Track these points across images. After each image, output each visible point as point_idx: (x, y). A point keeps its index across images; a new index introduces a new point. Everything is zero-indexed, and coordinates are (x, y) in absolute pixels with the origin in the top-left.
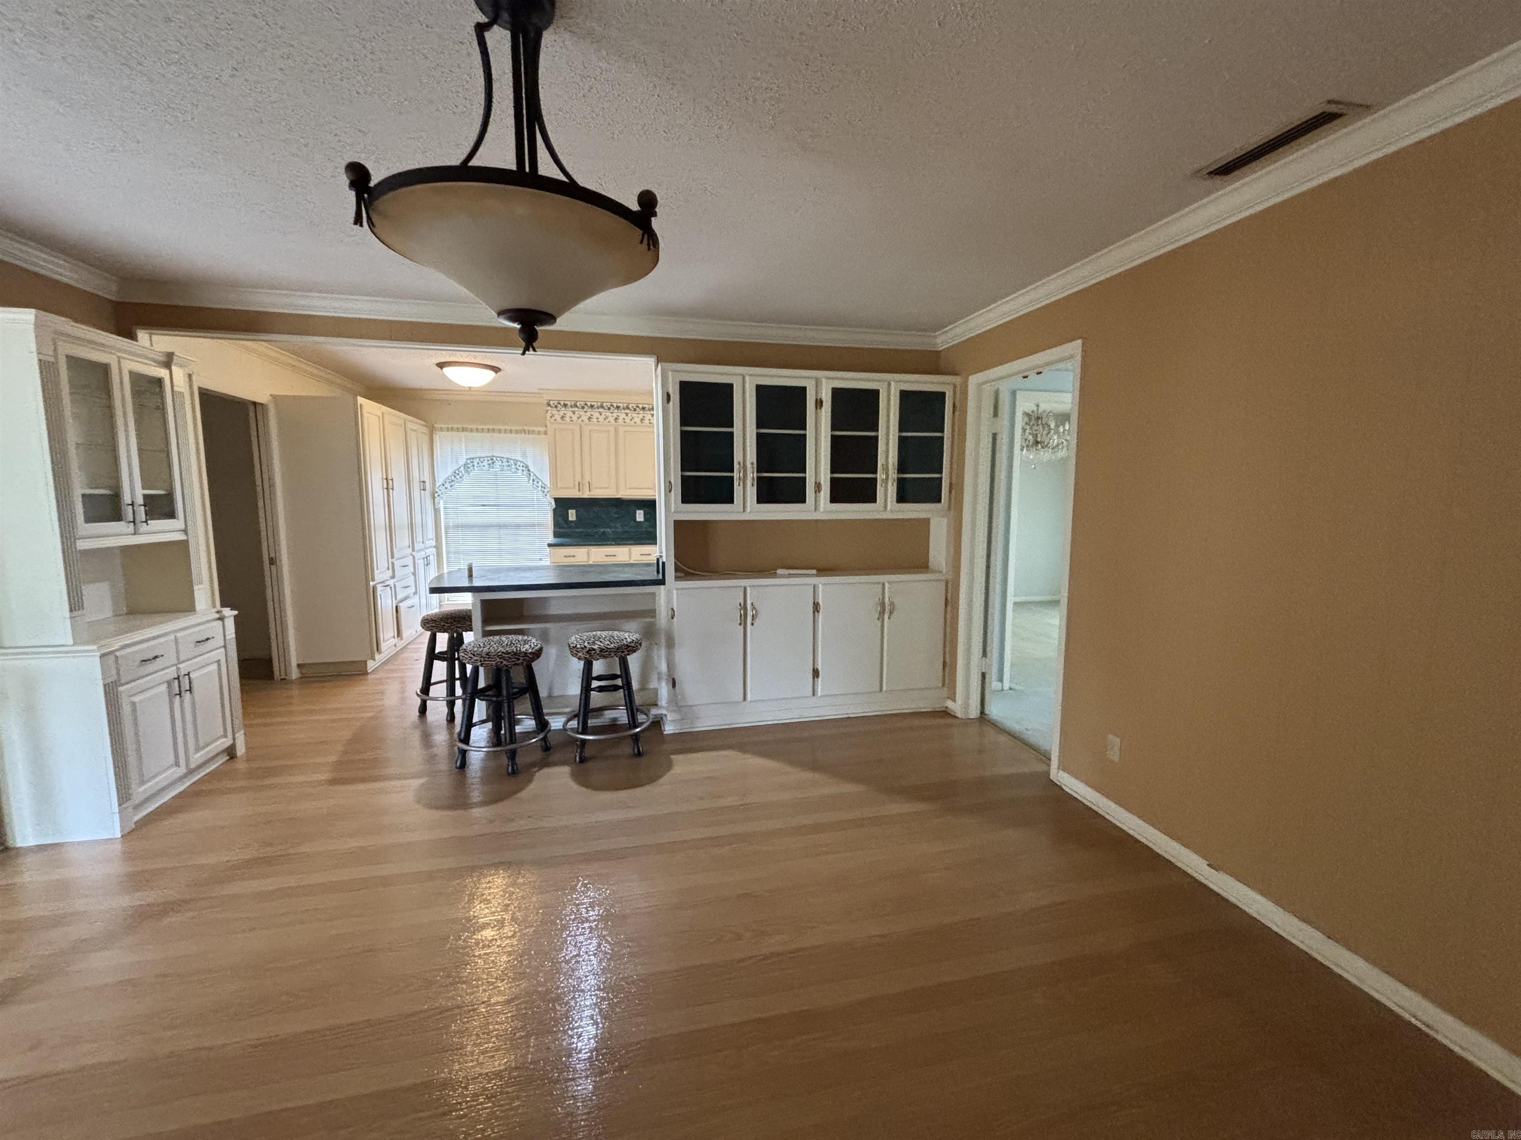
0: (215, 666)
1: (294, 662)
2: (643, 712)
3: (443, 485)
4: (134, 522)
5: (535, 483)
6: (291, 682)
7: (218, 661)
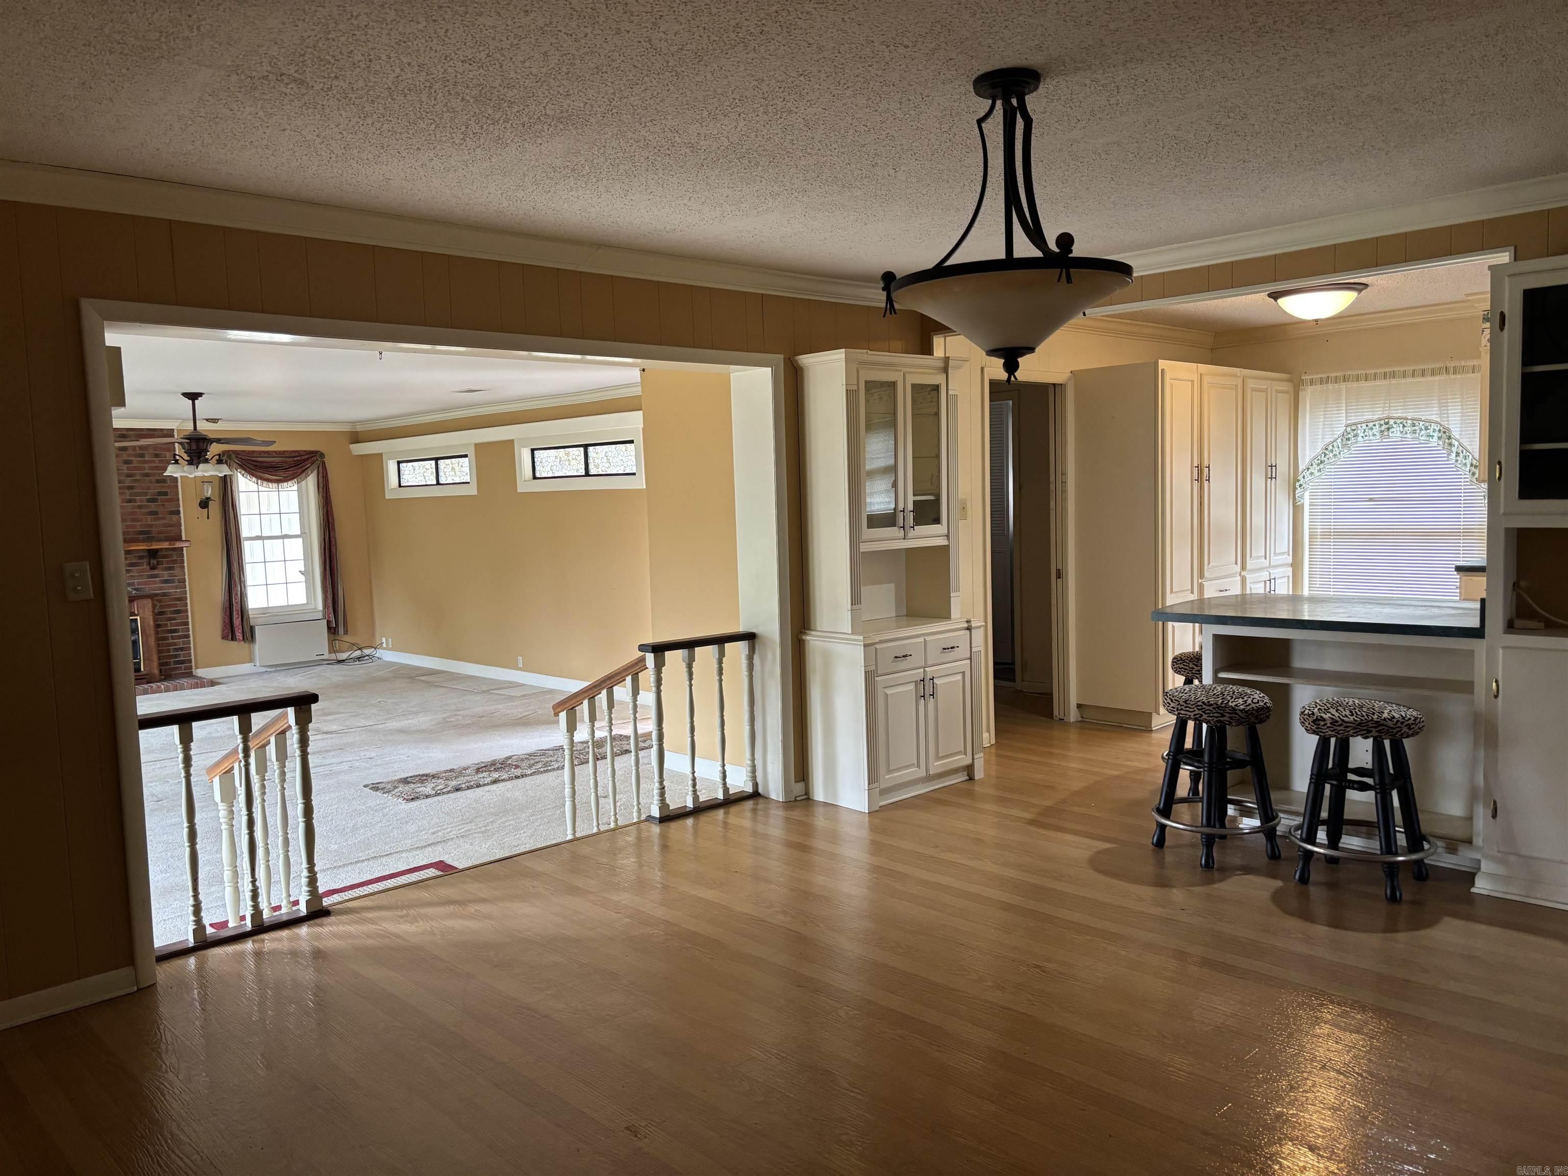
0: (959, 677)
1: (1073, 700)
2: (1429, 842)
3: (1308, 469)
4: (903, 527)
5: (1460, 458)
6: (1068, 724)
7: (963, 673)
